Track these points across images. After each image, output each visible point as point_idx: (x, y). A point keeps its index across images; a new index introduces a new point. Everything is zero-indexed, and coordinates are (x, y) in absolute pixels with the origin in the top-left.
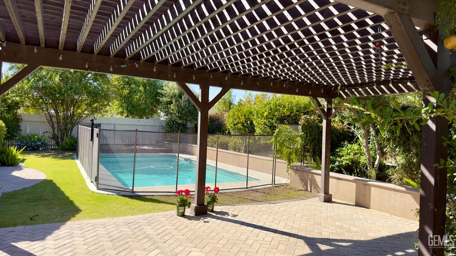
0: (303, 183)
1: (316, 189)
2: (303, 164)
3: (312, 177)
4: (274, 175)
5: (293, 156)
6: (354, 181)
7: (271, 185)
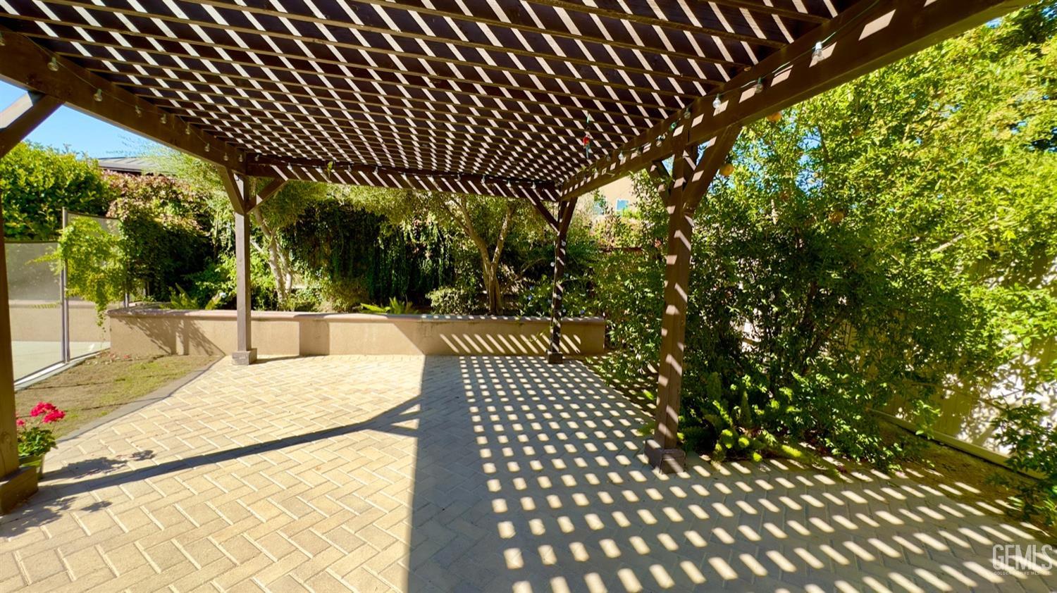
0: (159, 343)
1: (201, 348)
2: (129, 302)
3: (188, 325)
4: (66, 339)
5: (109, 289)
6: (295, 319)
7: (62, 365)
